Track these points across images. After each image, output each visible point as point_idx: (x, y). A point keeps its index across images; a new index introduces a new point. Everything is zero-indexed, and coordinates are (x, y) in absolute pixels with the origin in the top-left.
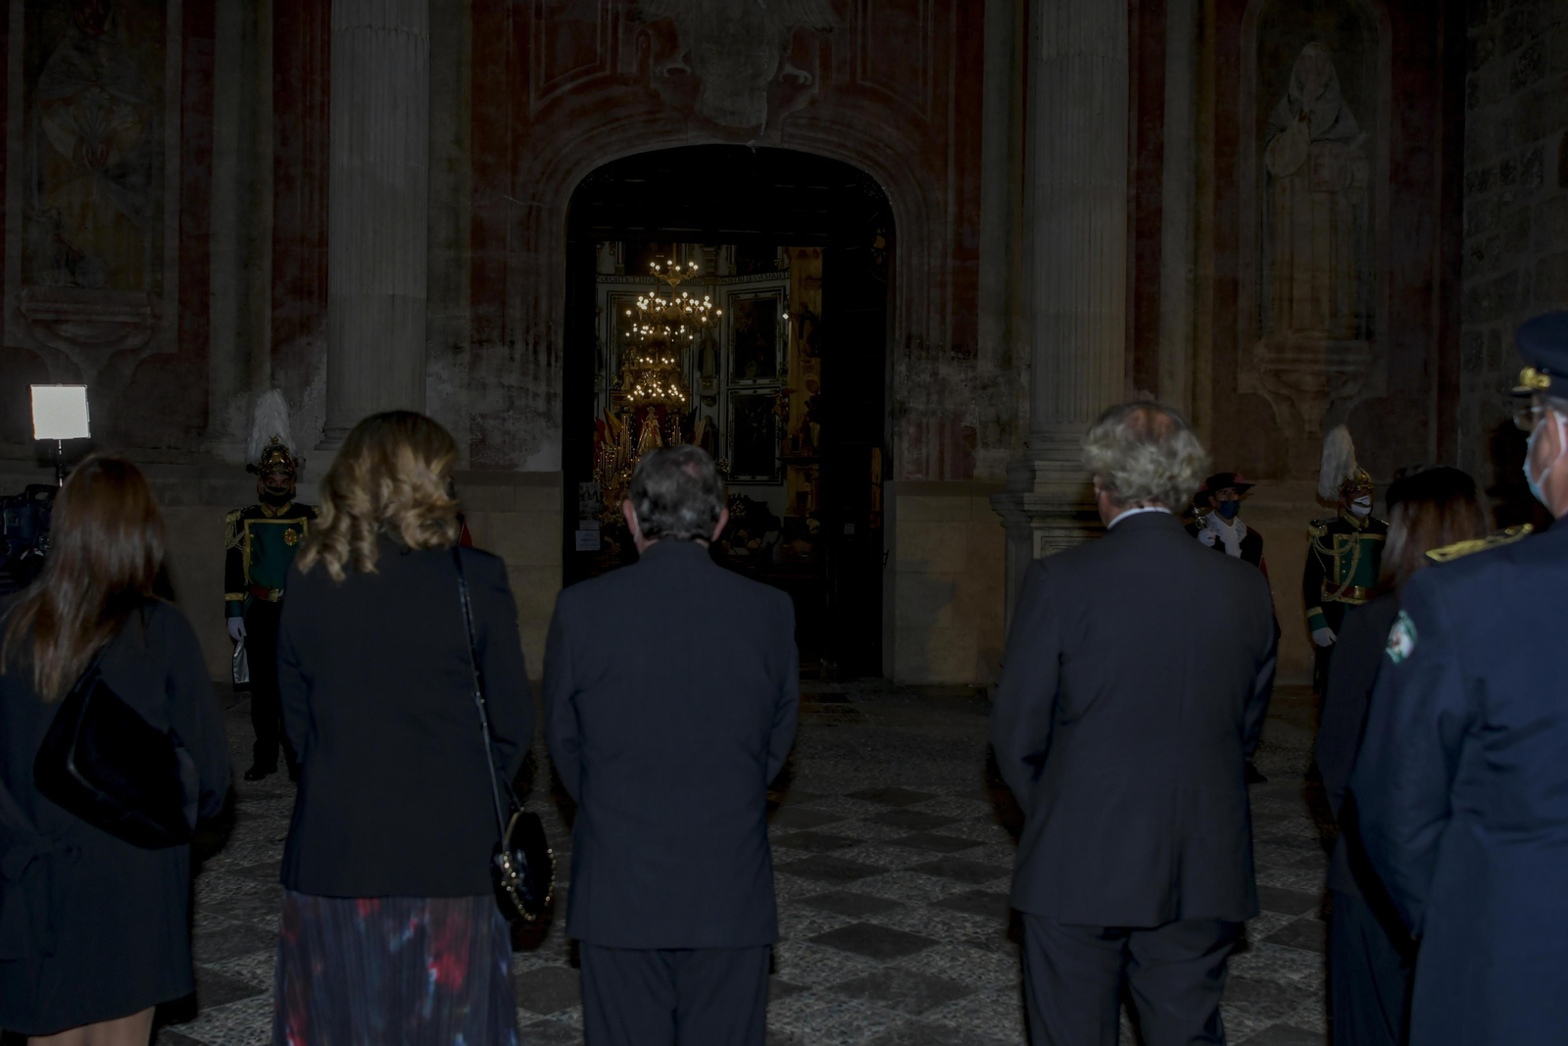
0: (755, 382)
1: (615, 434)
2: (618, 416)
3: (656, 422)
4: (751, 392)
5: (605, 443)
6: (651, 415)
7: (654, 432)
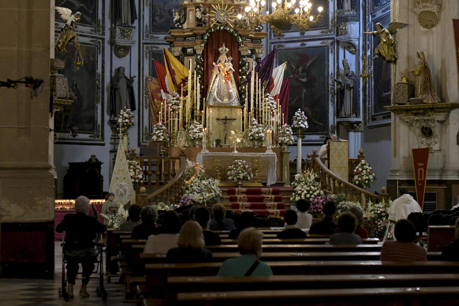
0: (303, 34)
1: (179, 81)
2: (180, 59)
3: (230, 66)
4: (298, 45)
5: (166, 91)
6: (223, 57)
7: (227, 77)
